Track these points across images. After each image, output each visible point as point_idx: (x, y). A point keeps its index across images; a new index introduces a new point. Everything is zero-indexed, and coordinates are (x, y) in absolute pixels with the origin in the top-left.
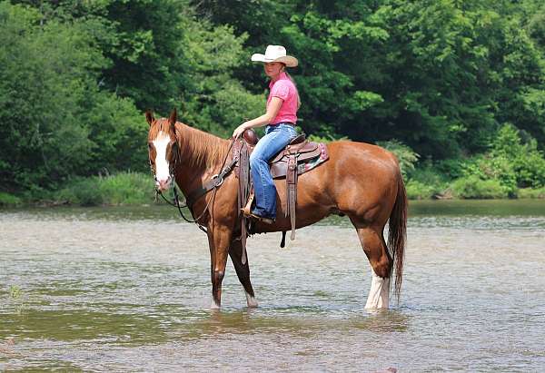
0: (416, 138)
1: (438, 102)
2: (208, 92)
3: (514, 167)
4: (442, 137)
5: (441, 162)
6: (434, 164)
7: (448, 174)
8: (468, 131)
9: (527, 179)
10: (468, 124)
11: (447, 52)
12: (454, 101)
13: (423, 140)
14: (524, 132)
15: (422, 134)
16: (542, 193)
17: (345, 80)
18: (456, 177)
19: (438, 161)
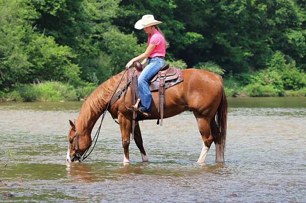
0: (223, 60)
1: (236, 38)
2: (98, 33)
3: (282, 77)
4: (239, 60)
5: (238, 75)
6: (233, 75)
7: (242, 82)
8: (254, 56)
9: (290, 84)
10: (254, 52)
11: (241, 8)
12: (246, 38)
13: (227, 62)
14: (288, 56)
15: (226, 58)
16: (299, 93)
17: (180, 25)
18: (247, 84)
19: (236, 74)
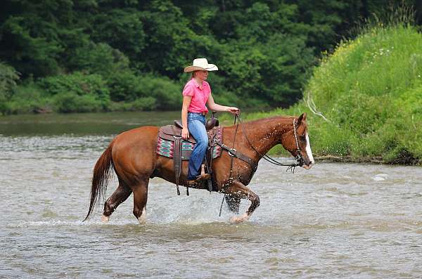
0: (19, 58)
1: (38, 25)
3: (108, 84)
4: (42, 57)
5: (43, 79)
6: (35, 81)
7: (48, 90)
8: (66, 50)
9: (120, 94)
10: (66, 45)
12: (54, 25)
13: (26, 60)
14: (117, 51)
15: (24, 54)
16: (133, 106)
18: (55, 93)
19: (39, 79)
